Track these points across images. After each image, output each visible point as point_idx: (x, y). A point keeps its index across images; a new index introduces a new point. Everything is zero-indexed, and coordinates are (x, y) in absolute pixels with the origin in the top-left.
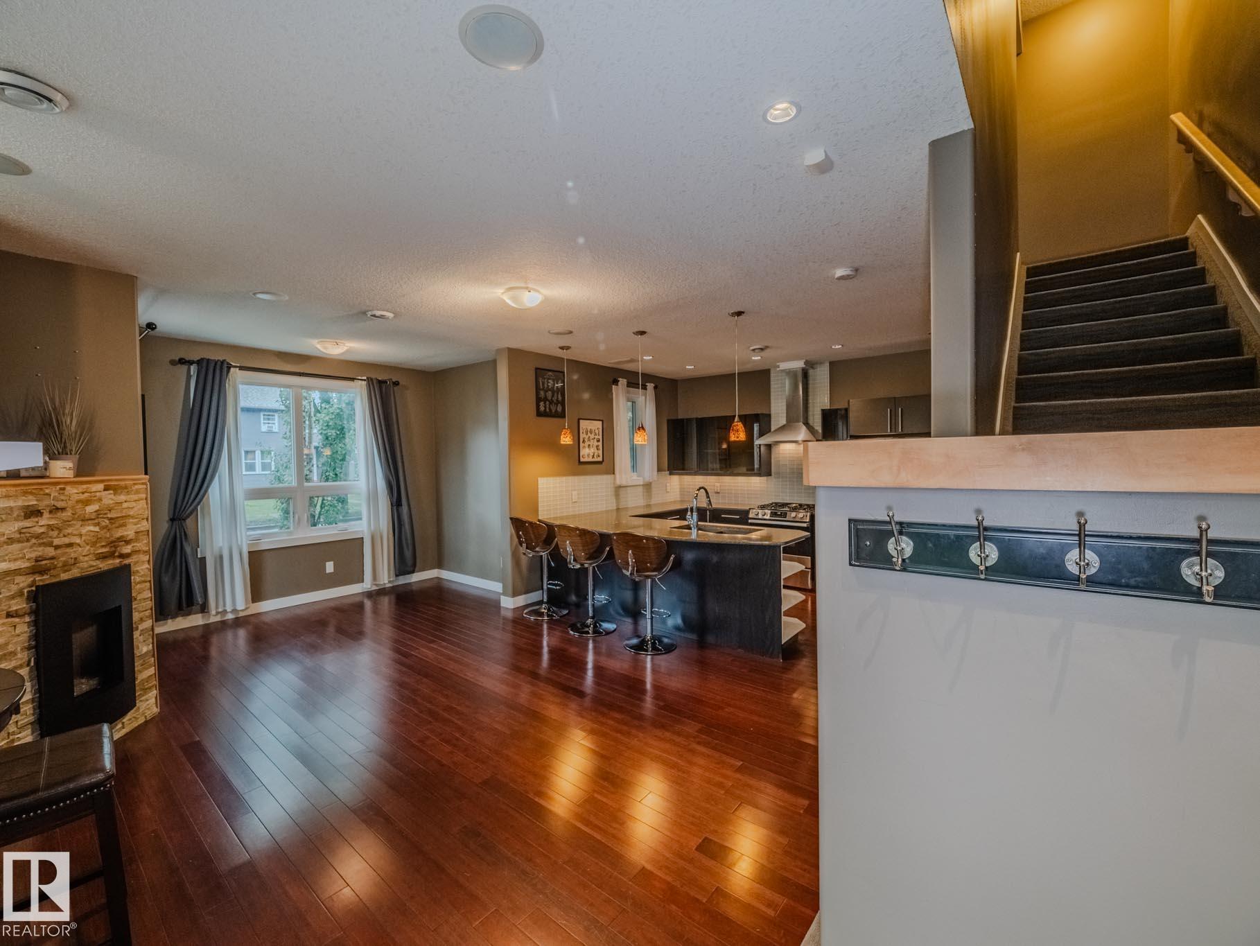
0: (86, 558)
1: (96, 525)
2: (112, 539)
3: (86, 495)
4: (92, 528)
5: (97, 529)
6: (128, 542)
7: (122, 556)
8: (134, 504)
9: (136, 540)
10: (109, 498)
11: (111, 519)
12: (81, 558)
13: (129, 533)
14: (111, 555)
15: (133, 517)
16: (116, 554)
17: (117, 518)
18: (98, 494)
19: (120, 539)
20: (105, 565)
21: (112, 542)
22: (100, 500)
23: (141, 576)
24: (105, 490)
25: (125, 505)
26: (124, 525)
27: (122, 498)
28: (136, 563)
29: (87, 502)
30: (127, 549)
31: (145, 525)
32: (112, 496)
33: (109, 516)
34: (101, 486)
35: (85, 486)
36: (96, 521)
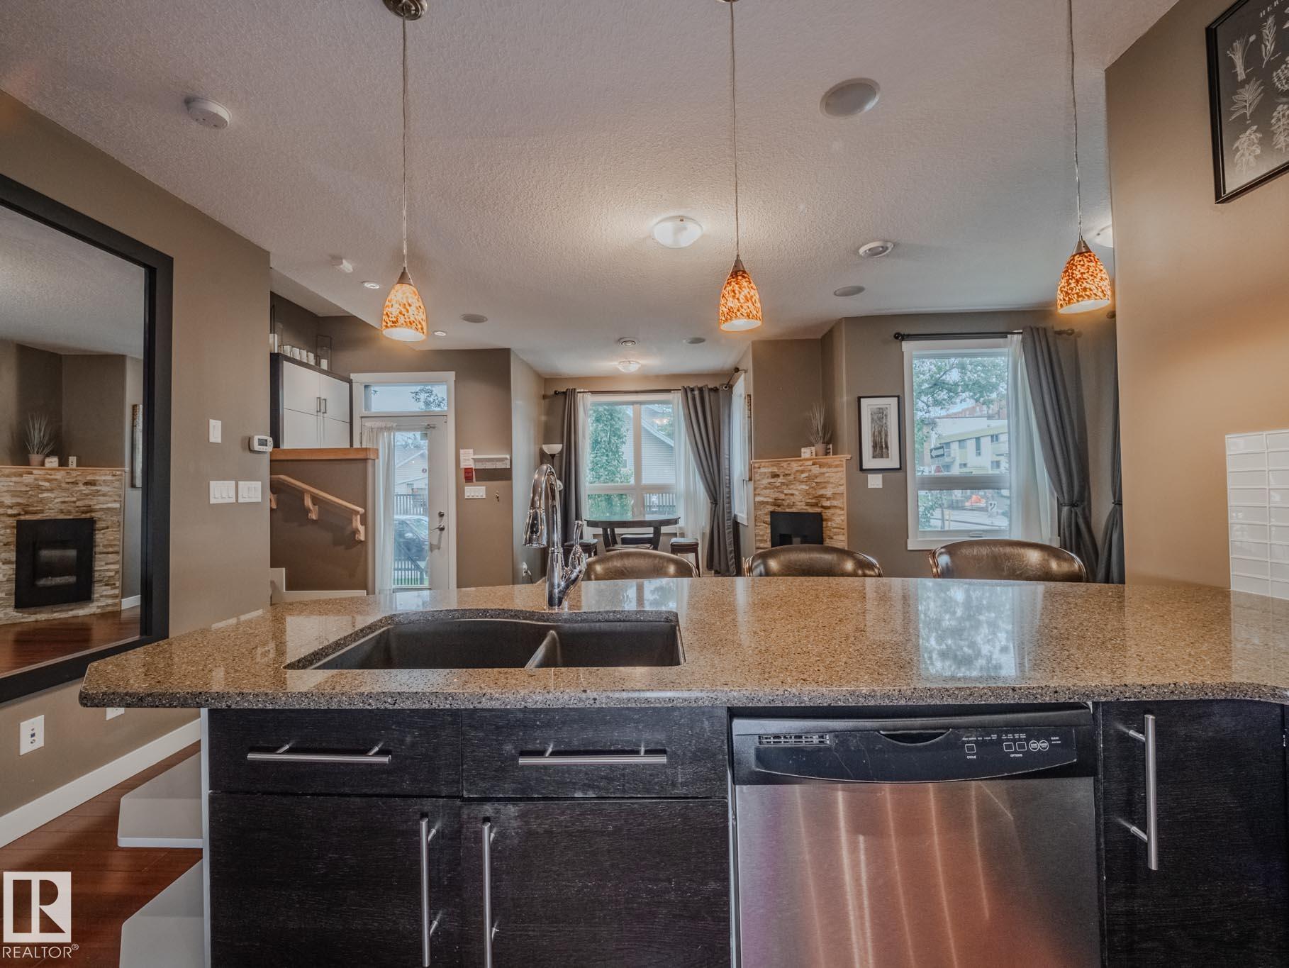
0: (800, 504)
1: (807, 485)
2: (816, 495)
3: (803, 467)
4: (804, 487)
5: (807, 488)
6: (828, 499)
7: (822, 507)
8: (834, 475)
9: (834, 499)
10: (816, 470)
11: (816, 483)
12: (798, 503)
13: (828, 493)
14: (816, 505)
15: (832, 483)
16: (820, 505)
17: (821, 482)
18: (809, 467)
19: (822, 496)
20: (811, 510)
21: (816, 497)
22: (810, 471)
23: (837, 524)
24: (813, 464)
25: (827, 475)
26: (825, 487)
27: (824, 470)
28: (833, 514)
29: (802, 472)
30: (827, 504)
31: (843, 489)
32: (818, 469)
33: (815, 480)
34: (810, 463)
35: (801, 462)
36: (808, 483)
